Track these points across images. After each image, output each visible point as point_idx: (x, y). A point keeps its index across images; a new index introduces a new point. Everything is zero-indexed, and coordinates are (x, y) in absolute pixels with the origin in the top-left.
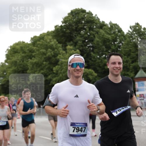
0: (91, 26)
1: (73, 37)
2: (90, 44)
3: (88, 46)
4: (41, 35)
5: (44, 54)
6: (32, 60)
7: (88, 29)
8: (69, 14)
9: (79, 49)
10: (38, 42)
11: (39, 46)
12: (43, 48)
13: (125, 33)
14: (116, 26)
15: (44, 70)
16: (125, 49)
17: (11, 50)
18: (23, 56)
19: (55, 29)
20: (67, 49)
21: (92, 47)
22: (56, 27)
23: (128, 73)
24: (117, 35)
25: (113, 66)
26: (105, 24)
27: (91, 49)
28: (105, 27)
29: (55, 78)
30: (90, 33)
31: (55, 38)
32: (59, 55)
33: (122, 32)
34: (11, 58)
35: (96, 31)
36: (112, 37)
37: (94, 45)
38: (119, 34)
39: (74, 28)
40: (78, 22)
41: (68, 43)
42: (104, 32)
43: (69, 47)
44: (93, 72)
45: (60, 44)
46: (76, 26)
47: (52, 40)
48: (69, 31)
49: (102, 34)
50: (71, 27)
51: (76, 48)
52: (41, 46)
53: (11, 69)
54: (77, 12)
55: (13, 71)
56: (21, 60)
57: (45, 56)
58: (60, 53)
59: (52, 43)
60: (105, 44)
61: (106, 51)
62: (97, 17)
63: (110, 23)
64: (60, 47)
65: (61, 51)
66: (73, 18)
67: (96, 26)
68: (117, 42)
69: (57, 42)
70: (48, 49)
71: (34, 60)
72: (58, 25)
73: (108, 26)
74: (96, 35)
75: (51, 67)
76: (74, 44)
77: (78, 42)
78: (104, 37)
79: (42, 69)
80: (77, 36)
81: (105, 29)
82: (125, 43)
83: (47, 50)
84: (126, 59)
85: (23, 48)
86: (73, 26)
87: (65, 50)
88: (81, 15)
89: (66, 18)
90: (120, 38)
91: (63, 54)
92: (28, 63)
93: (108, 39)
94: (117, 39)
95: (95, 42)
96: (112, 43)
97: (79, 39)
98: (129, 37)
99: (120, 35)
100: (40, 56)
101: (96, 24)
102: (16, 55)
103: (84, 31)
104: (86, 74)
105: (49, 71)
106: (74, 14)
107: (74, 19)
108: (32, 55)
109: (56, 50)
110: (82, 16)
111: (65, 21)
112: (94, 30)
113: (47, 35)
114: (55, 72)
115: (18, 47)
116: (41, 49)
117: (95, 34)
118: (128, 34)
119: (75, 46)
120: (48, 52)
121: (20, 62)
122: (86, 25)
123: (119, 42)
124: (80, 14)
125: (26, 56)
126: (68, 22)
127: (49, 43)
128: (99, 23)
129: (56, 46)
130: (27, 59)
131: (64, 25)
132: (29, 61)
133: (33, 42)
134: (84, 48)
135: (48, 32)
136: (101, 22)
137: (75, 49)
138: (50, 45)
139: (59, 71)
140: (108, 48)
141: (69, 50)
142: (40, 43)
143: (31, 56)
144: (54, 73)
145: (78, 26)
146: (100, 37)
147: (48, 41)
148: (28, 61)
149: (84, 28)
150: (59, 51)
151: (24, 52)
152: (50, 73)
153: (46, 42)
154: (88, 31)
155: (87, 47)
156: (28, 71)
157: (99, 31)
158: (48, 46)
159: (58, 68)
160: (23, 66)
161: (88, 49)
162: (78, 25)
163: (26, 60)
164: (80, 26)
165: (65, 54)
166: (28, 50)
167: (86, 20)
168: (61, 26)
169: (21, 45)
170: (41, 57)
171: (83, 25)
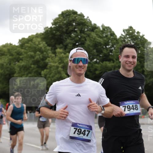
0: (82, 29)
1: (63, 39)
4: (30, 38)
5: (32, 57)
7: (79, 32)
8: (59, 15)
10: (26, 45)
11: (27, 48)
12: (31, 50)
13: (118, 37)
14: (108, 29)
16: (117, 54)
18: (10, 59)
20: (57, 52)
22: (45, 28)
24: (109, 39)
28: (97, 30)
30: (81, 35)
31: (44, 40)
32: (48, 59)
33: (114, 36)
35: (87, 34)
36: (104, 40)
38: (112, 37)
39: (64, 30)
40: (69, 25)
41: (57, 46)
42: (96, 35)
43: (58, 50)
46: (67, 29)
47: (41, 43)
48: (60, 34)
49: (94, 37)
50: (61, 29)
54: (68, 14)
56: (8, 63)
57: (33, 60)
58: (49, 56)
59: (41, 45)
60: (97, 48)
62: (89, 20)
63: (103, 26)
64: (49, 50)
65: (50, 54)
67: (87, 28)
68: (109, 46)
69: (46, 45)
70: (37, 52)
71: (21, 63)
72: (48, 27)
73: (100, 29)
74: (87, 38)
75: (40, 71)
76: (64, 47)
77: (68, 45)
78: (95, 40)
79: (30, 73)
80: (67, 39)
81: (97, 31)
82: (117, 47)
83: (35, 53)
85: (11, 51)
86: (64, 28)
87: (55, 53)
88: (72, 16)
89: (56, 19)
90: (113, 41)
91: (52, 57)
92: (15, 66)
93: (100, 43)
94: (110, 42)
95: (86, 45)
96: (104, 47)
97: (69, 41)
98: (122, 41)
99: (112, 39)
100: (28, 59)
101: (88, 26)
102: (3, 58)
103: (75, 33)
105: (37, 75)
106: (65, 16)
107: (64, 20)
108: (19, 58)
109: (45, 53)
110: (73, 18)
111: (55, 22)
112: (85, 33)
113: (36, 37)
114: (43, 76)
115: (5, 49)
116: (30, 51)
119: (65, 49)
120: (36, 55)
122: (77, 27)
123: (112, 46)
124: (71, 16)
125: (13, 59)
126: (59, 24)
127: (37, 45)
128: (90, 25)
129: (45, 49)
130: (15, 62)
131: (54, 27)
132: (17, 64)
133: (21, 44)
135: (37, 34)
137: (65, 52)
139: (48, 76)
141: (59, 53)
142: (29, 45)
145: (68, 29)
146: (91, 40)
147: (37, 43)
148: (15, 64)
149: (75, 30)
150: (48, 54)
151: (12, 55)
153: (35, 45)
154: (78, 34)
156: (15, 75)
157: (91, 34)
158: (37, 48)
159: (46, 72)
160: (10, 69)
163: (13, 63)
164: (71, 29)
165: (55, 57)
166: (16, 52)
167: (77, 22)
168: (51, 28)
169: (8, 48)
171: (73, 27)
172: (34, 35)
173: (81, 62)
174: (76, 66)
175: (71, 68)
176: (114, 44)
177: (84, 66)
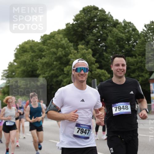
0: (104, 24)
1: (84, 36)
2: (103, 43)
3: (101, 45)
4: (52, 34)
5: (55, 53)
6: (43, 60)
7: (100, 28)
8: (80, 11)
9: (91, 49)
10: (48, 41)
11: (49, 45)
12: (53, 47)
13: (140, 32)
14: (130, 25)
15: (54, 71)
16: (139, 49)
17: (20, 49)
18: (32, 56)
19: (67, 27)
20: (79, 48)
21: (105, 46)
22: (67, 25)
23: (143, 74)
24: (131, 34)
25: (117, 68)
26: (119, 22)
27: (104, 48)
28: (118, 25)
29: (66, 78)
30: (103, 31)
31: (65, 37)
32: (70, 55)
33: (136, 31)
34: (20, 57)
35: (109, 30)
36: (126, 35)
37: (107, 45)
38: (133, 33)
39: (86, 26)
40: (90, 21)
41: (79, 42)
42: (118, 31)
43: (80, 46)
44: (106, 73)
45: (71, 43)
46: (89, 25)
47: (63, 39)
48: (82, 30)
49: (116, 33)
51: (87, 47)
52: (52, 45)
53: (20, 70)
54: (89, 10)
55: (22, 71)
56: (31, 59)
57: (55, 56)
58: (71, 52)
59: (63, 42)
60: (119, 43)
61: (120, 51)
62: (110, 15)
63: (124, 21)
64: (71, 46)
65: (72, 51)
66: (85, 15)
67: (109, 24)
68: (131, 42)
69: (68, 41)
70: (59, 48)
71: (44, 59)
72: (69, 23)
73: (122, 24)
74: (109, 34)
75: (62, 68)
76: (86, 44)
77: (90, 42)
78: (118, 36)
79: (52, 70)
80: (89, 35)
81: (118, 27)
82: (140, 43)
83: (57, 50)
84: (141, 59)
85: (33, 47)
86: (85, 24)
87: (77, 49)
88: (94, 13)
89: (77, 16)
90: (135, 37)
91: (75, 54)
92: (37, 63)
93: (122, 38)
94: (132, 38)
95: (108, 41)
96: (126, 42)
97: (91, 38)
98: (144, 36)
99: (134, 34)
100: (50, 56)
101: (109, 22)
102: (26, 54)
103: (97, 29)
104: (99, 75)
105: (60, 72)
106: (86, 12)
107: (86, 17)
108: (42, 54)
109: (67, 49)
110: (95, 13)
111: (77, 18)
112: (107, 29)
113: (58, 33)
114: (65, 72)
115: (27, 46)
116: (52, 48)
117: (108, 32)
118: (142, 33)
119: (87, 45)
120: (58, 51)
121: (29, 61)
122: (99, 23)
123: (133, 42)
124: (92, 12)
125: (35, 56)
126: (80, 20)
127: (60, 42)
128: (112, 21)
129: (67, 45)
130: (37, 59)
131: (76, 23)
132: (39, 61)
133: (43, 40)
134: (97, 47)
135: (59, 31)
136: (115, 20)
138: (61, 45)
140: (122, 47)
141: (80, 49)
142: (51, 41)
143: (41, 56)
144: (65, 74)
145: (90, 25)
146: (113, 36)
147: (59, 39)
148: (37, 61)
149: (97, 26)
150: (70, 51)
151: (34, 52)
152: (60, 73)
153: (57, 41)
154: (100, 30)
155: (100, 47)
156: (38, 72)
157: (113, 30)
158: (59, 45)
159: (69, 68)
160: (33, 65)
161: (101, 49)
162: (90, 23)
163: (35, 60)
164: (93, 25)
165: (77, 53)
166: (38, 49)
167: (98, 18)
168: (73, 24)
169: (31, 44)
170: (52, 57)
171: (95, 23)
172: (56, 32)
173: (82, 71)
174: (78, 75)
175: (75, 76)
176: (136, 39)
177: (85, 74)
